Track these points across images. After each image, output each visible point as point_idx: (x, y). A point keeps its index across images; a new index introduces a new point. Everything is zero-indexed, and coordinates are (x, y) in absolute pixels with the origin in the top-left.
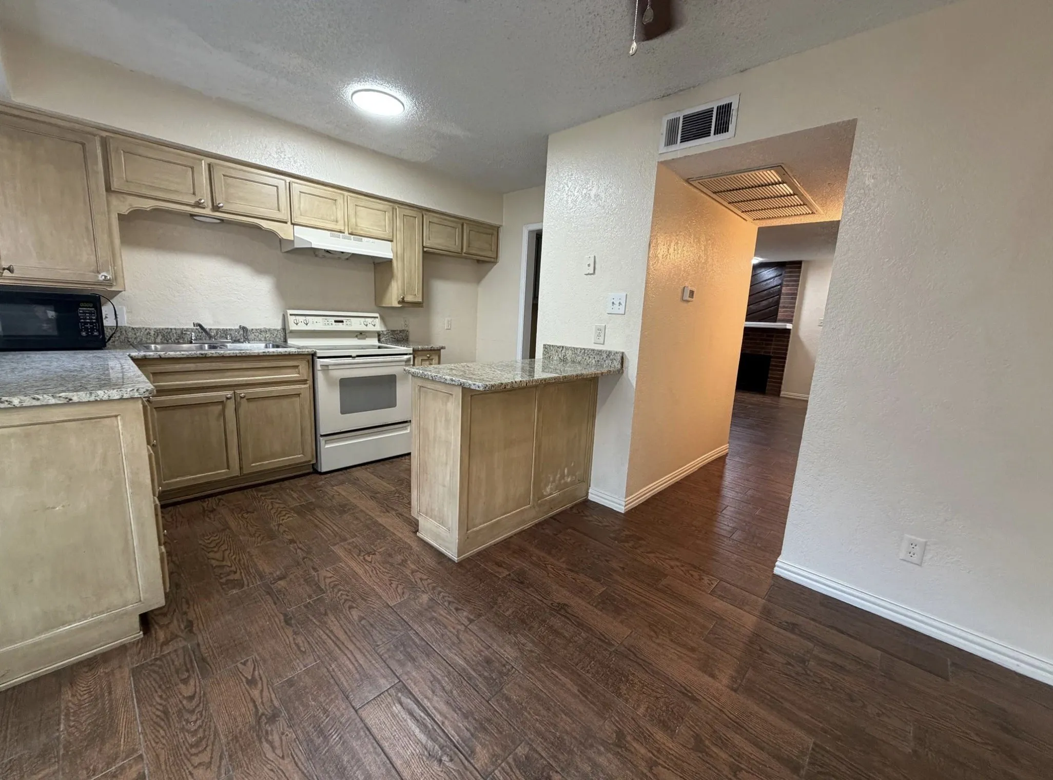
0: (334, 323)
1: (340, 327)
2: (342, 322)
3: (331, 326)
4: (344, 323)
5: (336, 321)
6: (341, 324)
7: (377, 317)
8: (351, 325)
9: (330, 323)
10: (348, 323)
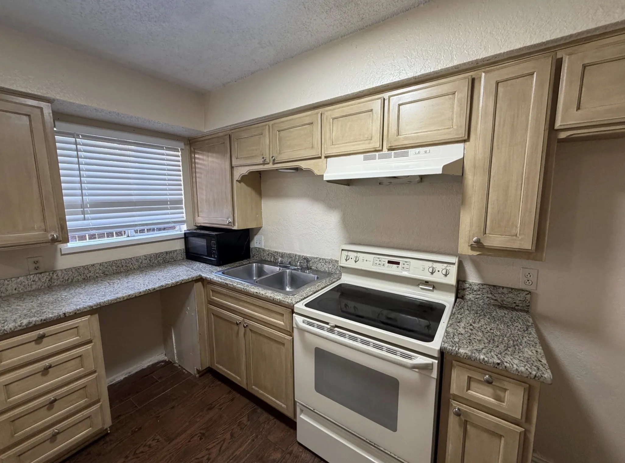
0: (387, 264)
1: (393, 270)
2: (398, 263)
3: (382, 267)
4: (400, 266)
5: (389, 262)
6: (395, 266)
7: (454, 264)
8: (408, 270)
9: (382, 263)
10: (406, 266)
